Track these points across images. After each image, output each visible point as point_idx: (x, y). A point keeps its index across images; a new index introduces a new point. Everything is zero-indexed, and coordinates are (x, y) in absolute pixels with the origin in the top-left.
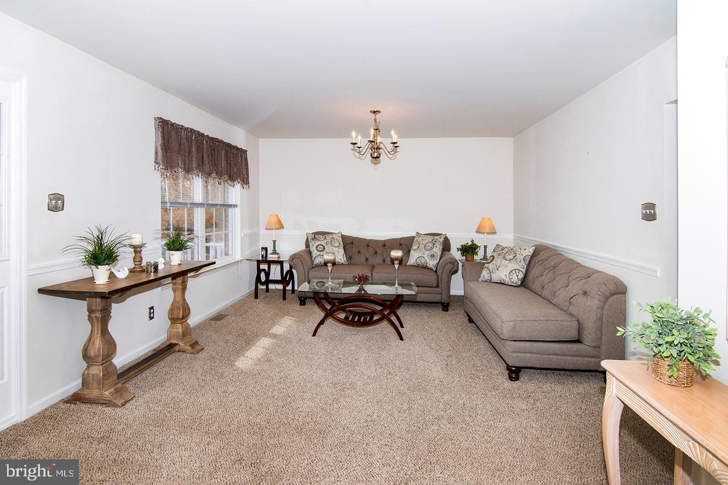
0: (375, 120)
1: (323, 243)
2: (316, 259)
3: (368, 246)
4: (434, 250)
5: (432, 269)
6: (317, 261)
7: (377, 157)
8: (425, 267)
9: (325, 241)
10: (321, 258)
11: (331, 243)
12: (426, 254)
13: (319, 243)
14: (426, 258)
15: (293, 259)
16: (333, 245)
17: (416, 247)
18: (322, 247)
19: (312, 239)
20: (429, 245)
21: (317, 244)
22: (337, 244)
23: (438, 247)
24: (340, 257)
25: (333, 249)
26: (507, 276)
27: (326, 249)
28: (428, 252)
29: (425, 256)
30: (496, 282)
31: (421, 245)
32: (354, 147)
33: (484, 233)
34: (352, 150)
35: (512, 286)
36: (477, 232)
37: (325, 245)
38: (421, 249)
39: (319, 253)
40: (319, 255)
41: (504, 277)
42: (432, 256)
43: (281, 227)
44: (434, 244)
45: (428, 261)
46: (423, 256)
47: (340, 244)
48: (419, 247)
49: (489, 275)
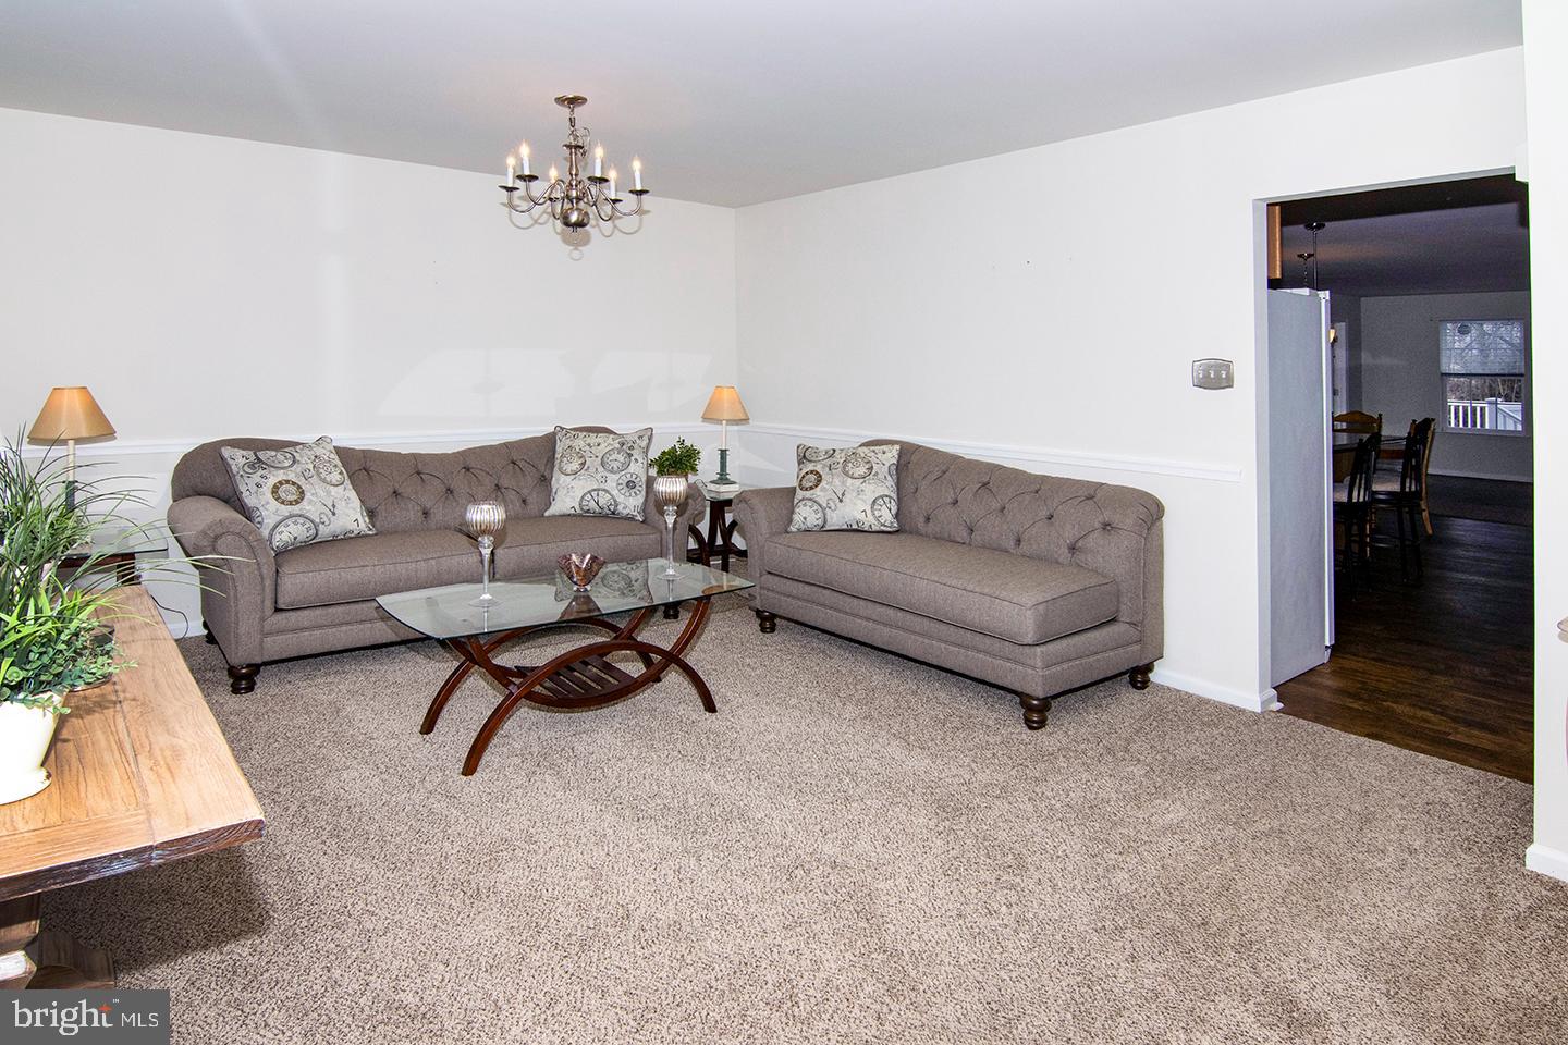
0: (572, 122)
1: (292, 477)
2: (279, 529)
3: (419, 473)
4: (632, 468)
5: (630, 519)
6: (285, 537)
7: (580, 224)
8: (611, 516)
9: (298, 468)
10: (296, 523)
11: (318, 474)
12: (612, 483)
13: (281, 476)
14: (615, 492)
15: (216, 538)
16: (324, 481)
17: (575, 466)
18: (293, 489)
19: (252, 466)
20: (614, 457)
21: (272, 481)
22: (335, 477)
23: (640, 460)
24: (349, 514)
25: (328, 493)
26: (869, 512)
27: (308, 496)
28: (616, 477)
29: (611, 485)
30: (837, 528)
31: (588, 461)
32: (510, 199)
33: (719, 422)
34: (504, 204)
35: (883, 532)
36: (706, 419)
37: (301, 482)
38: (592, 470)
39: (285, 510)
40: (291, 516)
41: (861, 517)
42: (631, 485)
43: (105, 432)
44: (630, 455)
45: (620, 499)
46: (602, 486)
47: (341, 473)
48: (583, 464)
49: (820, 515)
